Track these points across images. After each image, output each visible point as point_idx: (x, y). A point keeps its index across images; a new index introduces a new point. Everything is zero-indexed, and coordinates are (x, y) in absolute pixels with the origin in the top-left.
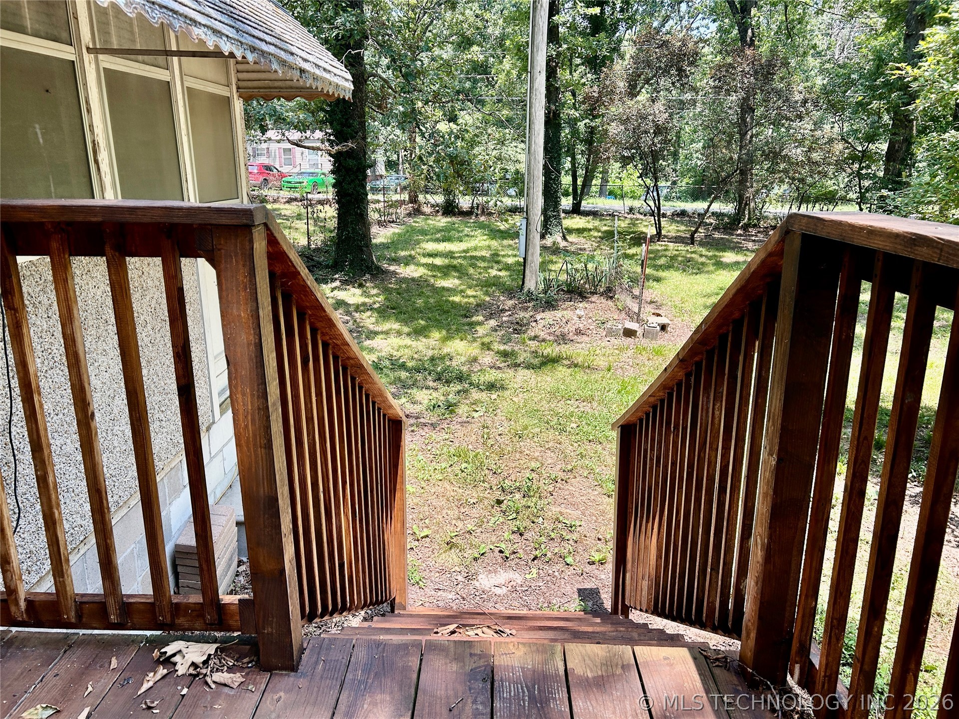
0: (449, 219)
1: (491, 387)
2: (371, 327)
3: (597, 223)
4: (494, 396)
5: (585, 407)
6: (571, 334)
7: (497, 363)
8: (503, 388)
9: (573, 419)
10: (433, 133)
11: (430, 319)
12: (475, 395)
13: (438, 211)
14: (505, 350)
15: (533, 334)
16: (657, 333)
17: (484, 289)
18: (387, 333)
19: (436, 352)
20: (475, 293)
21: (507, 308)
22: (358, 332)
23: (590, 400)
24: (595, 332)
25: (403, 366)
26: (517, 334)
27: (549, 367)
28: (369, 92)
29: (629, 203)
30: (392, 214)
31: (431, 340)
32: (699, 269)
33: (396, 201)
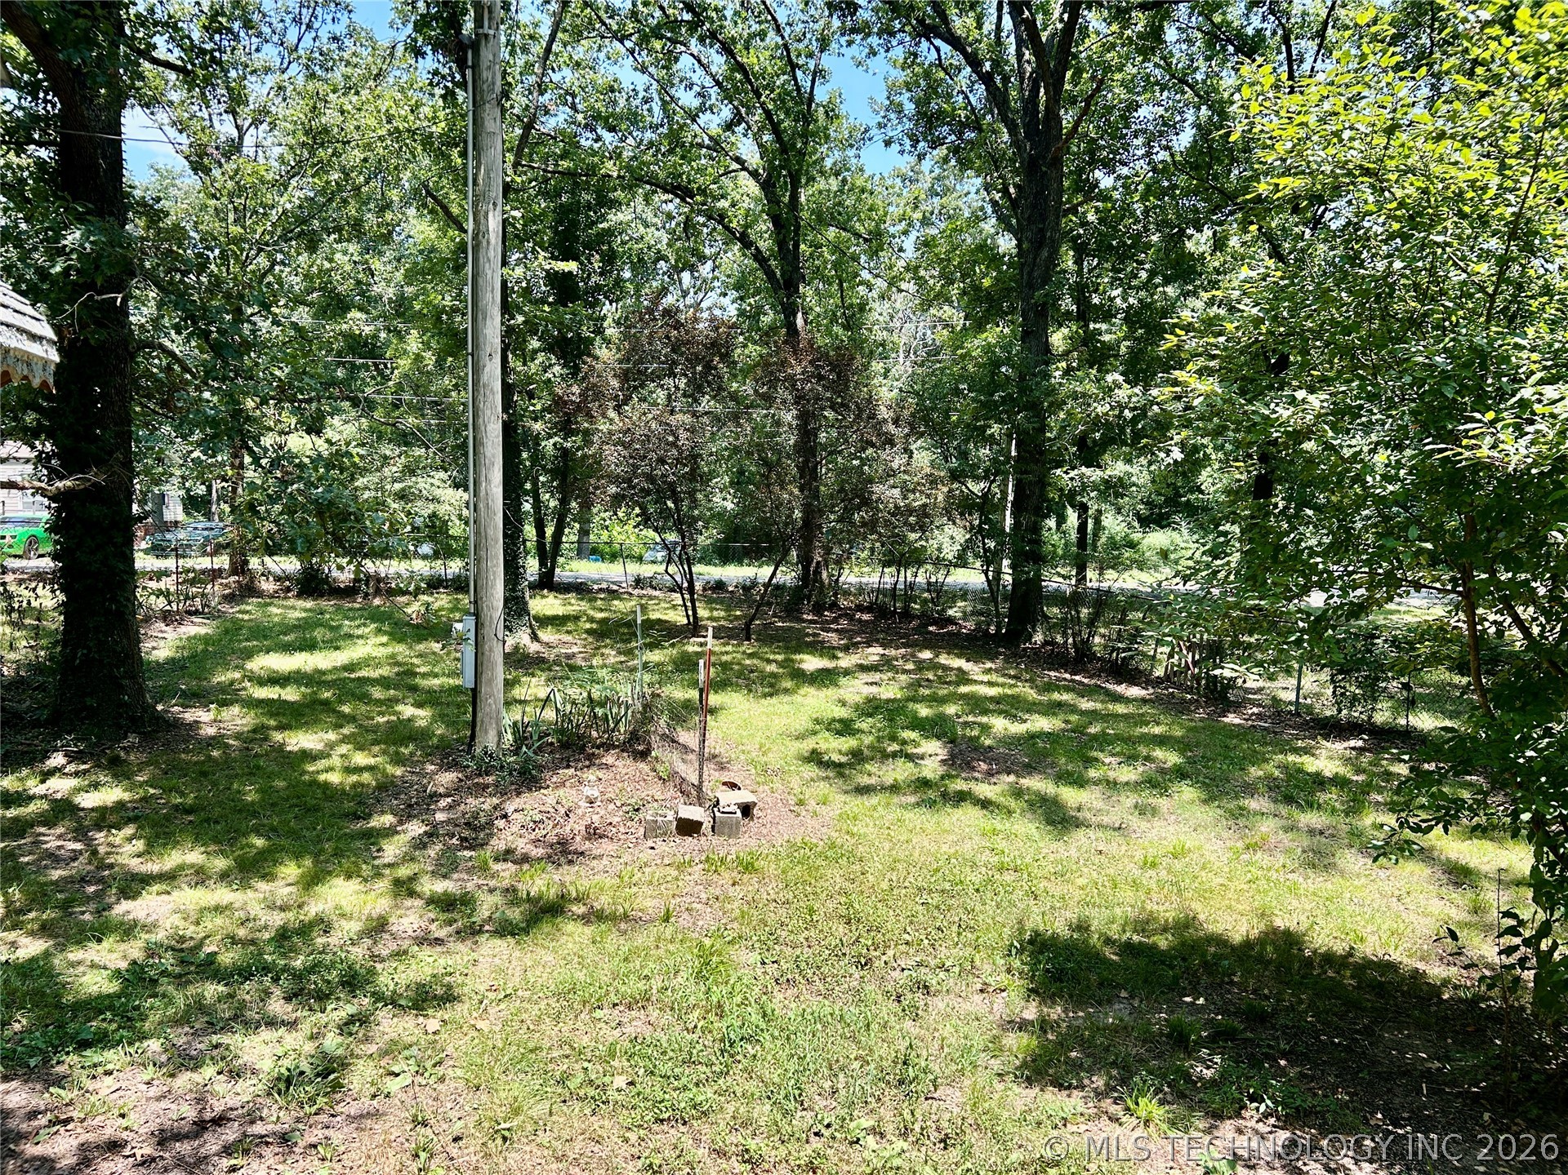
0: (309, 604)
1: (423, 999)
2: (135, 864)
3: (584, 606)
4: (433, 1025)
5: (636, 1021)
6: (578, 838)
7: (433, 927)
8: (449, 998)
9: (615, 1063)
10: (279, 458)
11: (274, 829)
12: (390, 1025)
13: (288, 590)
14: (445, 893)
15: (502, 846)
16: (738, 823)
17: (392, 749)
18: (170, 877)
19: (290, 915)
20: (372, 761)
21: (441, 790)
22: (102, 880)
23: (640, 1002)
24: (622, 830)
25: (209, 969)
26: (471, 848)
27: (546, 927)
28: (141, 377)
29: (634, 569)
30: (194, 597)
31: (280, 883)
32: (771, 687)
33: (203, 572)
